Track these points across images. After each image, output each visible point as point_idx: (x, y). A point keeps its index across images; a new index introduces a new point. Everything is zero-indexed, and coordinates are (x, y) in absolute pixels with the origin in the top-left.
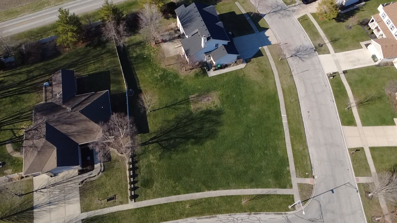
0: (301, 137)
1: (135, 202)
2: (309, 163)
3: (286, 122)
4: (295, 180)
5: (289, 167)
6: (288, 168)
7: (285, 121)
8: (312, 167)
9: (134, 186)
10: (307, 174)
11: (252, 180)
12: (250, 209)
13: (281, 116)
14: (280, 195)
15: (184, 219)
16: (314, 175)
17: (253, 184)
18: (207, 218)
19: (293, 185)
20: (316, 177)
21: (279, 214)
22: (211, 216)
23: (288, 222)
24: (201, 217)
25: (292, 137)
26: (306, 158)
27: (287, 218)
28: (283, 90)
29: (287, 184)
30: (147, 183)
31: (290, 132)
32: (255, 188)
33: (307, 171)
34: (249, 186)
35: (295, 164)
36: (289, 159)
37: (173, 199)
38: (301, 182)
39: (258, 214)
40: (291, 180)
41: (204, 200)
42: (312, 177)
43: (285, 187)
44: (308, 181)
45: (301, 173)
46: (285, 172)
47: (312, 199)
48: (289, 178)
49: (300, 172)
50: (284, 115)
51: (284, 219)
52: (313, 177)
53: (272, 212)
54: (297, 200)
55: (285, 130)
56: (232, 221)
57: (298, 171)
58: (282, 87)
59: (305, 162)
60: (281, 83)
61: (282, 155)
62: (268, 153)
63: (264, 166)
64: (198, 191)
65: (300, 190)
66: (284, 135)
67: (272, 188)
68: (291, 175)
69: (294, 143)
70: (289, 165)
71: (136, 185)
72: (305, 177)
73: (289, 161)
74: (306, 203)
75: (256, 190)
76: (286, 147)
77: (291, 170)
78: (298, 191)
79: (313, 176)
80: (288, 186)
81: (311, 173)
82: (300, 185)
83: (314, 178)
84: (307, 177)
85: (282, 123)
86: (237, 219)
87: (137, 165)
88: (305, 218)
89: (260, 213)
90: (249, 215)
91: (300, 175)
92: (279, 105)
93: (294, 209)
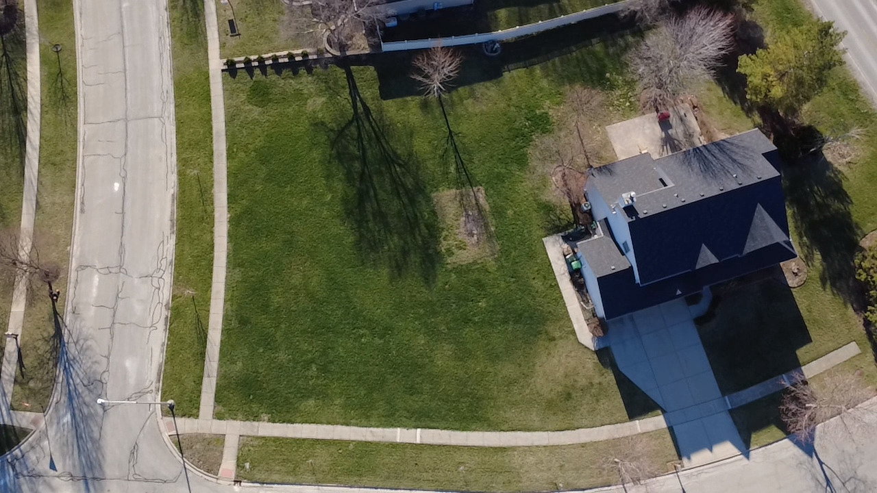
0: (348, 472)
1: (223, 70)
2: (276, 477)
3: (396, 437)
4: (234, 430)
5: (269, 421)
6: (266, 418)
7: (400, 435)
8: (265, 485)
9: (255, 66)
10: (247, 465)
11: (243, 322)
12: (177, 308)
13: (416, 427)
14: (201, 384)
15: (176, 168)
16: (242, 484)
17: (234, 324)
18: (172, 213)
19: (223, 422)
20: (236, 488)
21: (159, 375)
22: (175, 222)
23: (139, 392)
24: (175, 202)
25: (351, 447)
26: (288, 473)
27: (147, 393)
28: (503, 449)
29: (226, 406)
30: (260, 95)
31: (367, 443)
32: (223, 325)
33: (253, 467)
34: (230, 313)
35: (276, 439)
36: (289, 425)
37: (220, 146)
38: (226, 444)
39: (166, 325)
40: (234, 419)
41: (209, 209)
42: (237, 476)
43: (218, 399)
44: (228, 464)
45: (249, 450)
46: (255, 407)
47: (182, 462)
48: (240, 417)
49: (253, 447)
50: (418, 436)
51: (147, 384)
52: (237, 481)
53: (164, 357)
54: (185, 425)
55: (372, 429)
56: (159, 265)
57: (256, 443)
58: (513, 448)
59: (277, 468)
60: (530, 449)
61: (302, 408)
62: (310, 373)
63: (277, 355)
64: (231, 198)
65: (207, 436)
66: (356, 425)
67: (220, 366)
68: (248, 423)
69: (333, 449)
70: (274, 422)
71: (257, 72)
72: (238, 459)
73: (285, 424)
74: (176, 446)
75: (220, 327)
76: (321, 423)
77: (261, 424)
78: (207, 432)
79: (241, 482)
80: (220, 408)
81: (248, 476)
82: (220, 440)
83: (235, 481)
84: (239, 466)
85: (392, 426)
86: (161, 278)
87: (302, 71)
88: (142, 435)
89: (168, 331)
90: (165, 306)
91: (244, 445)
92: (452, 429)
93: (164, 414)
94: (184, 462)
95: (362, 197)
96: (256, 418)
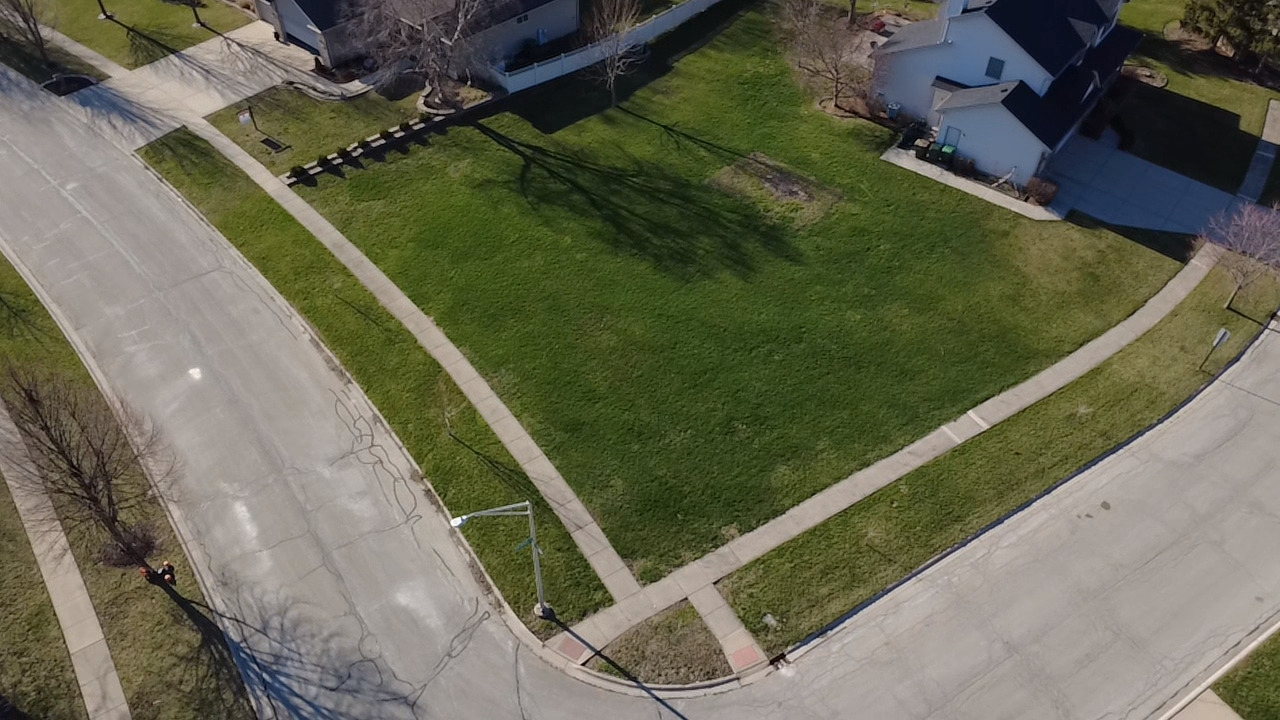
0: (939, 526)
1: (290, 185)
2: (835, 607)
4: (695, 583)
5: (742, 532)
6: (733, 531)
7: (953, 433)
8: (830, 633)
9: (338, 164)
10: (770, 620)
11: (573, 428)
12: (437, 469)
13: (964, 411)
14: (576, 546)
15: (291, 309)
16: (789, 657)
17: (560, 437)
18: (328, 361)
19: (663, 582)
20: (785, 671)
21: (481, 580)
22: (342, 367)
23: (463, 631)
24: (322, 345)
25: (904, 489)
26: (849, 587)
27: (481, 620)
28: (1095, 372)
29: (647, 555)
30: (370, 188)
31: (920, 473)
32: (541, 446)
33: (783, 617)
34: (538, 426)
35: (780, 551)
36: (779, 519)
38: (702, 610)
39: (435, 503)
40: (680, 565)
41: (392, 325)
42: (768, 650)
43: (626, 553)
44: (737, 643)
45: (751, 596)
46: (701, 526)
47: (644, 694)
48: (688, 554)
49: (751, 586)
50: (976, 420)
51: (469, 608)
52: (776, 660)
53: (470, 549)
54: (598, 629)
55: (907, 449)
56: (357, 433)
57: (751, 577)
58: (1108, 363)
59: (824, 591)
60: (1124, 354)
61: (775, 484)
62: (742, 435)
63: (667, 441)
64: (418, 299)
65: (656, 620)
66: (880, 457)
67: (587, 502)
68: (709, 557)
69: (883, 508)
70: (752, 529)
71: (346, 169)
72: (744, 620)
73: (772, 522)
74: (611, 673)
75: (537, 451)
76: (826, 486)
77: (732, 545)
78: (650, 613)
79: (783, 656)
80: (641, 564)
81: (787, 637)
82: (684, 609)
83: (772, 663)
84: (757, 630)
85: (931, 429)
86: (373, 445)
87: (413, 147)
88: (526, 701)
89: (445, 509)
90: (412, 477)
91: (735, 593)
92: (1008, 387)
93: (544, 634)
94: (648, 690)
95: (615, 219)
96: (717, 542)
